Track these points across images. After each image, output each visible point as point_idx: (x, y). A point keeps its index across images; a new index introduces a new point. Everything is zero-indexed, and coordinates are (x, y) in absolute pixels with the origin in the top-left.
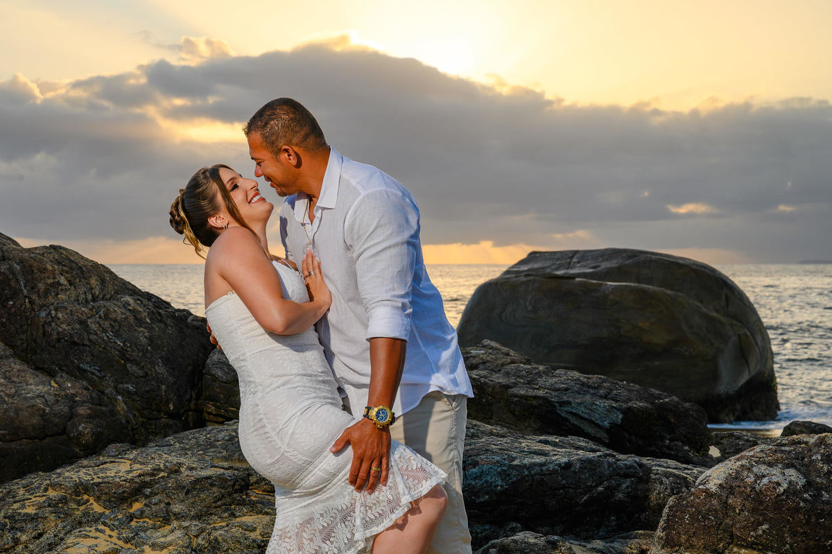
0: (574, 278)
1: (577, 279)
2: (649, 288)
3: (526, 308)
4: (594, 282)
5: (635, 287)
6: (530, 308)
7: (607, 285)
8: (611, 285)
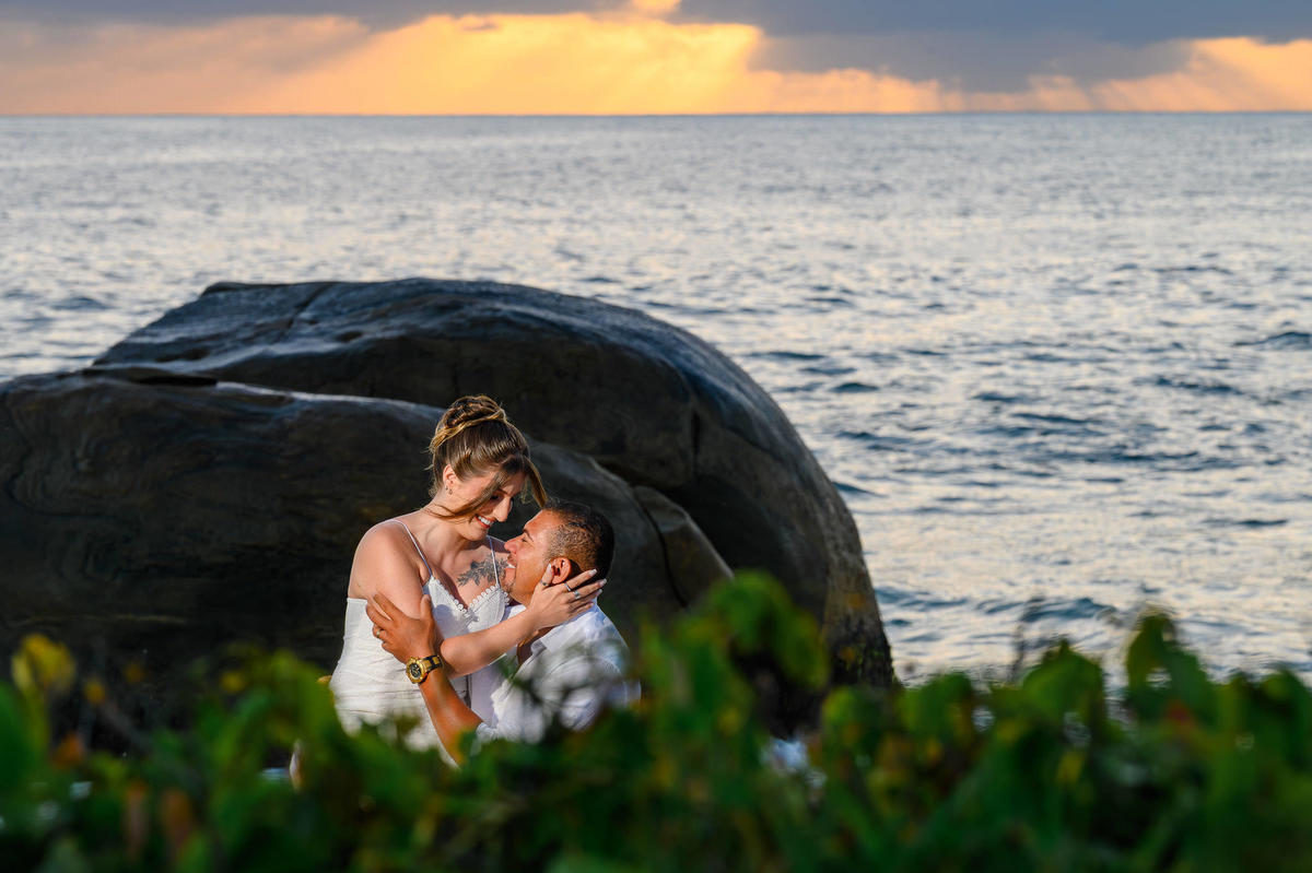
0: (212, 382)
1: (222, 385)
2: (403, 411)
3: (75, 462)
4: (264, 391)
5: (365, 408)
6: (83, 466)
7: (292, 400)
8: (304, 402)
